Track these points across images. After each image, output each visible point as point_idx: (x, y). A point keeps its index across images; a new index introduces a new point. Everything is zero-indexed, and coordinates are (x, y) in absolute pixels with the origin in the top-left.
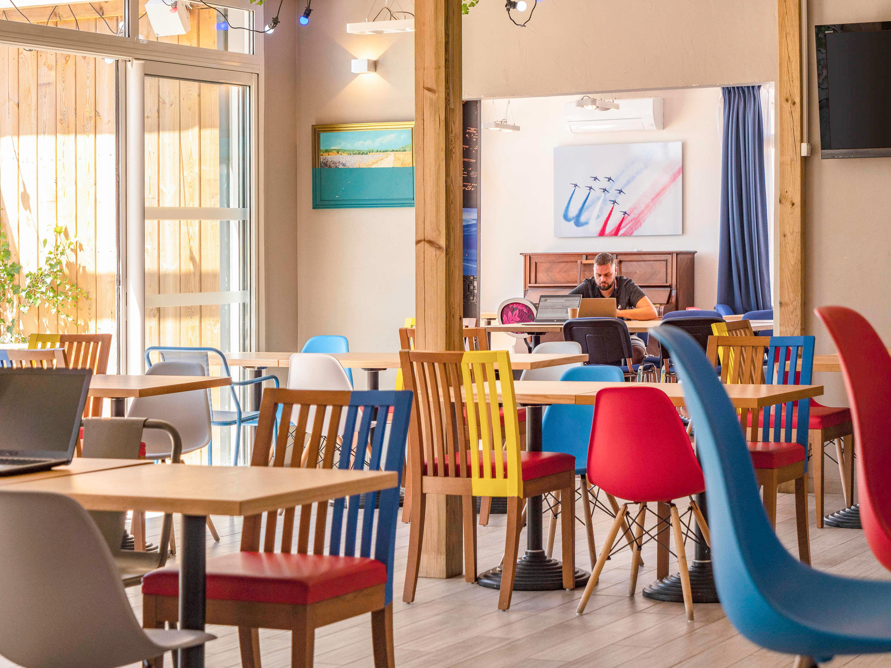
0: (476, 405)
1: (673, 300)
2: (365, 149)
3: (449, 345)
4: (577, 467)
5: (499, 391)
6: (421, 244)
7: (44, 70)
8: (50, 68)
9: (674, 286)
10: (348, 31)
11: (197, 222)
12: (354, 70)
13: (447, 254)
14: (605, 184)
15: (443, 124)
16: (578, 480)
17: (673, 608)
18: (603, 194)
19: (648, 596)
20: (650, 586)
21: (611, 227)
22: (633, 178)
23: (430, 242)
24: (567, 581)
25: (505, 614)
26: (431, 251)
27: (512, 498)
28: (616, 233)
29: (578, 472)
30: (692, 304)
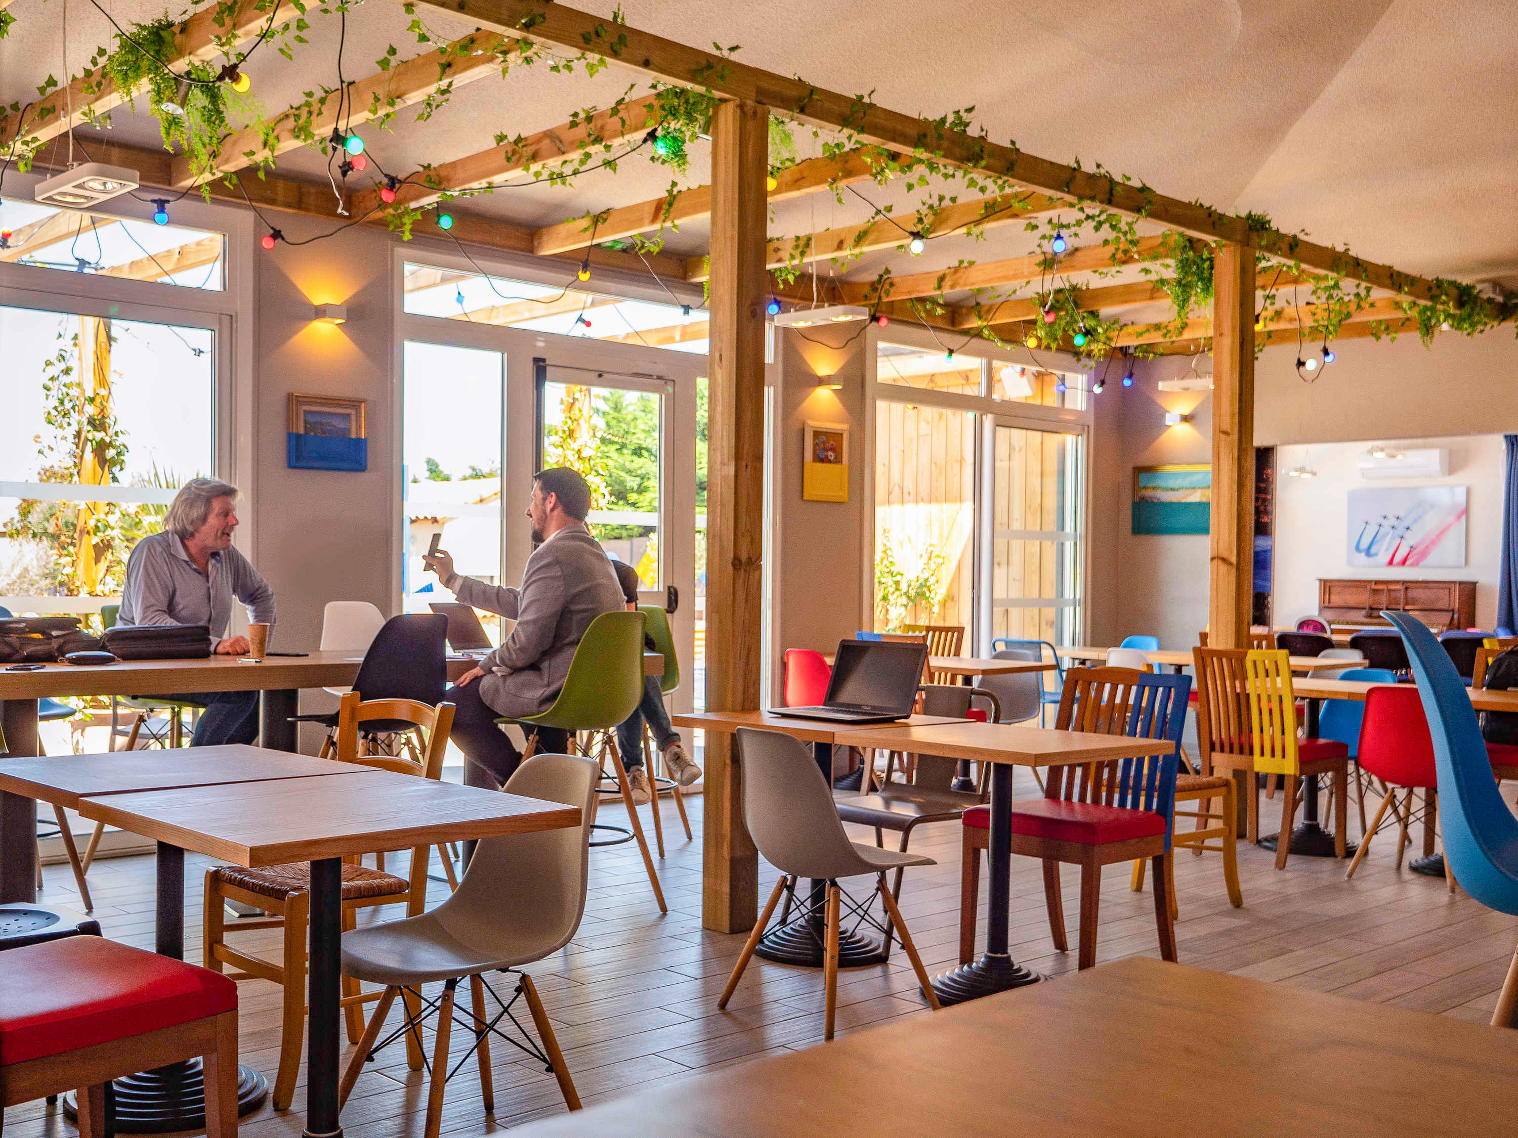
0: (1259, 696)
1: (1456, 622)
2: (1177, 487)
3: (1238, 643)
4: (1349, 754)
5: (1279, 685)
6: (1215, 561)
7: (923, 424)
8: (928, 423)
9: (1456, 610)
10: (1160, 388)
11: (1038, 543)
12: (1168, 423)
13: (1238, 569)
14: (1395, 522)
15: (1236, 462)
16: (1351, 767)
17: (1437, 882)
18: (1391, 532)
19: (1414, 869)
20: (1416, 861)
21: (1398, 558)
22: (1420, 518)
23: (1224, 560)
24: (1339, 849)
25: (1281, 872)
26: (1223, 568)
27: (1290, 775)
28: (1404, 562)
29: (1351, 758)
30: (1473, 625)
